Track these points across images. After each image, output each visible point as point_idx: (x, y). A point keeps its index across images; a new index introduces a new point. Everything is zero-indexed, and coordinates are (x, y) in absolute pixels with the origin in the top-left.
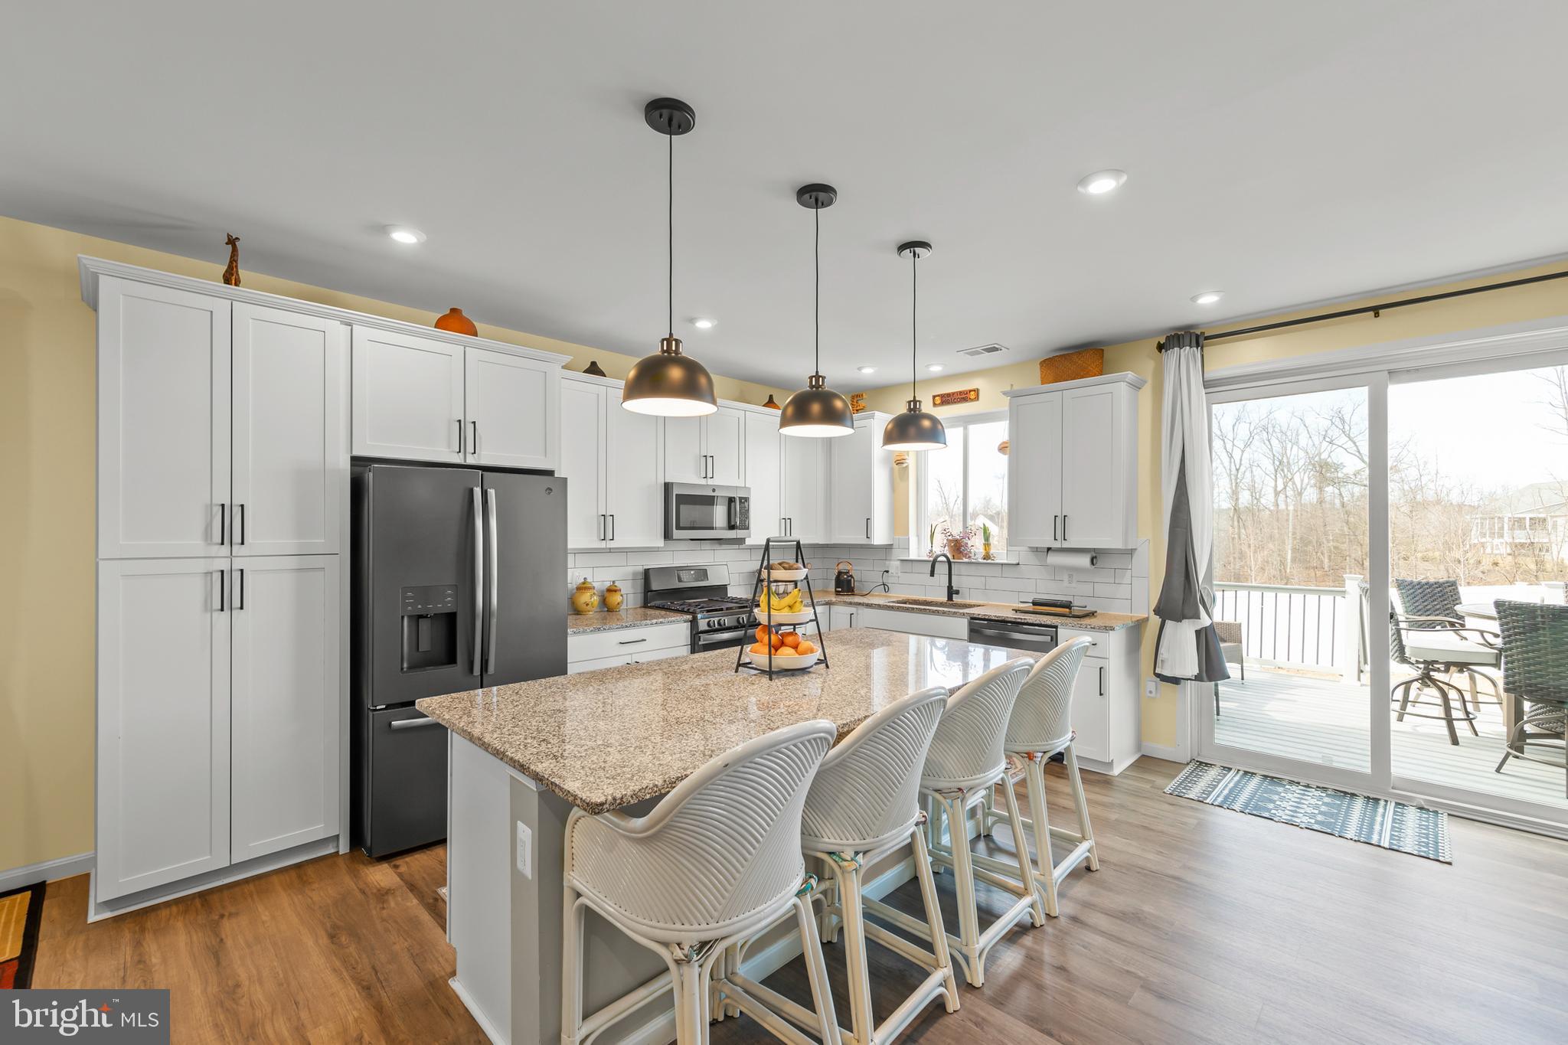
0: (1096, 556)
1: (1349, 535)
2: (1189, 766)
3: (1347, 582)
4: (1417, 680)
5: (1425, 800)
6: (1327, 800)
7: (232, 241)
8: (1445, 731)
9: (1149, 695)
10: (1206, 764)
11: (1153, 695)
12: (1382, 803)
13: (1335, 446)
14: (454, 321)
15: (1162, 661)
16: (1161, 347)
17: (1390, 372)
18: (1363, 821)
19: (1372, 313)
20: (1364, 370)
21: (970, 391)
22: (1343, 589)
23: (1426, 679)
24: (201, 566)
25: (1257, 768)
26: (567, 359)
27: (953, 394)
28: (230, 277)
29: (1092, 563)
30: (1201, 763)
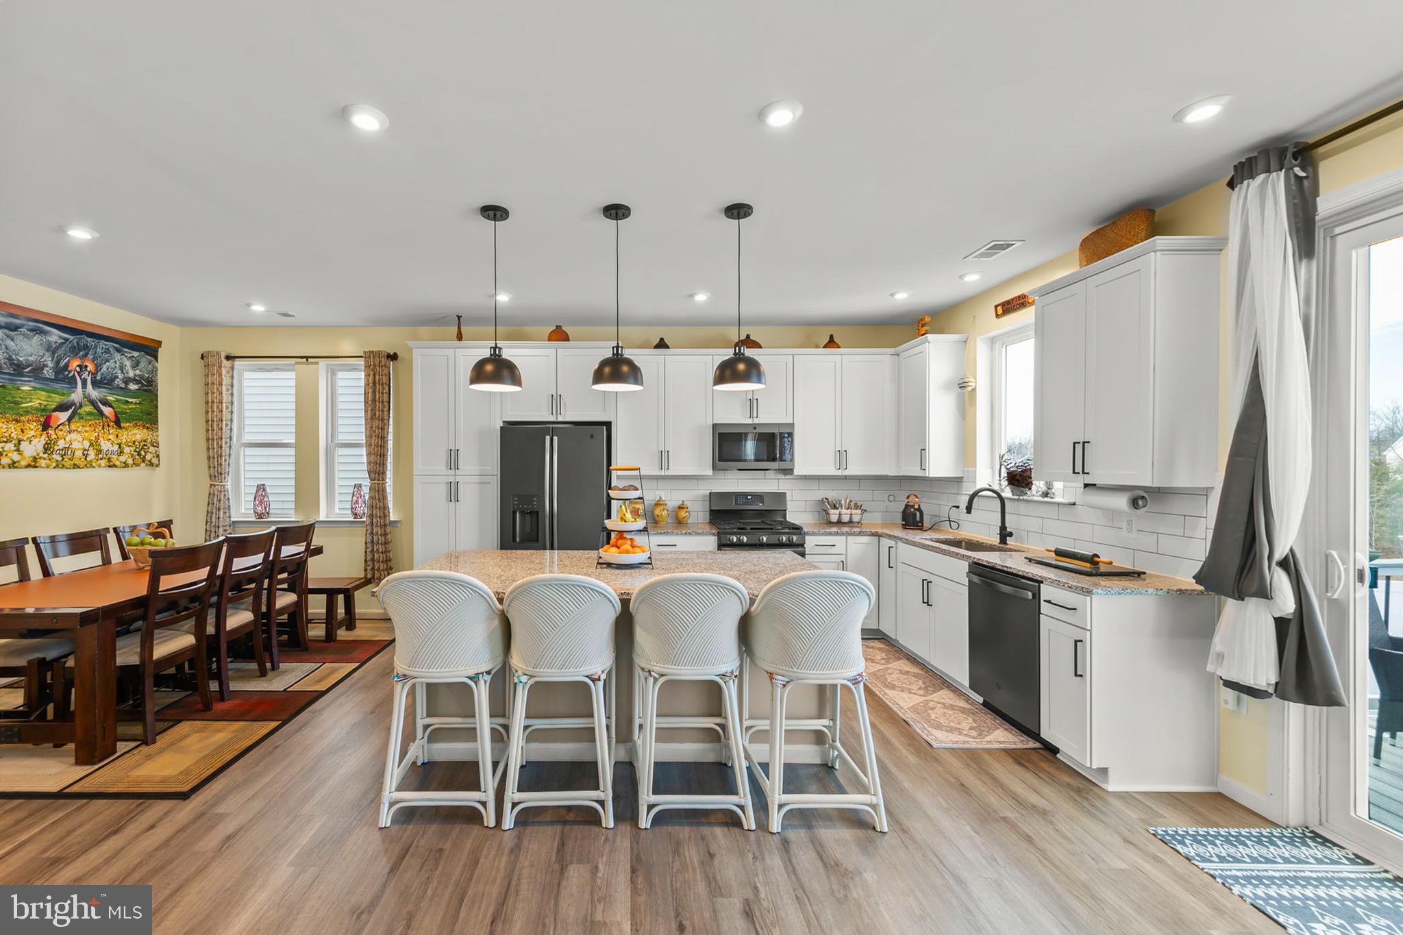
0: (1143, 496)
7: (459, 318)
10: (1326, 841)
14: (559, 335)
16: (1232, 184)
24: (443, 480)
27: (1013, 300)
28: (460, 336)
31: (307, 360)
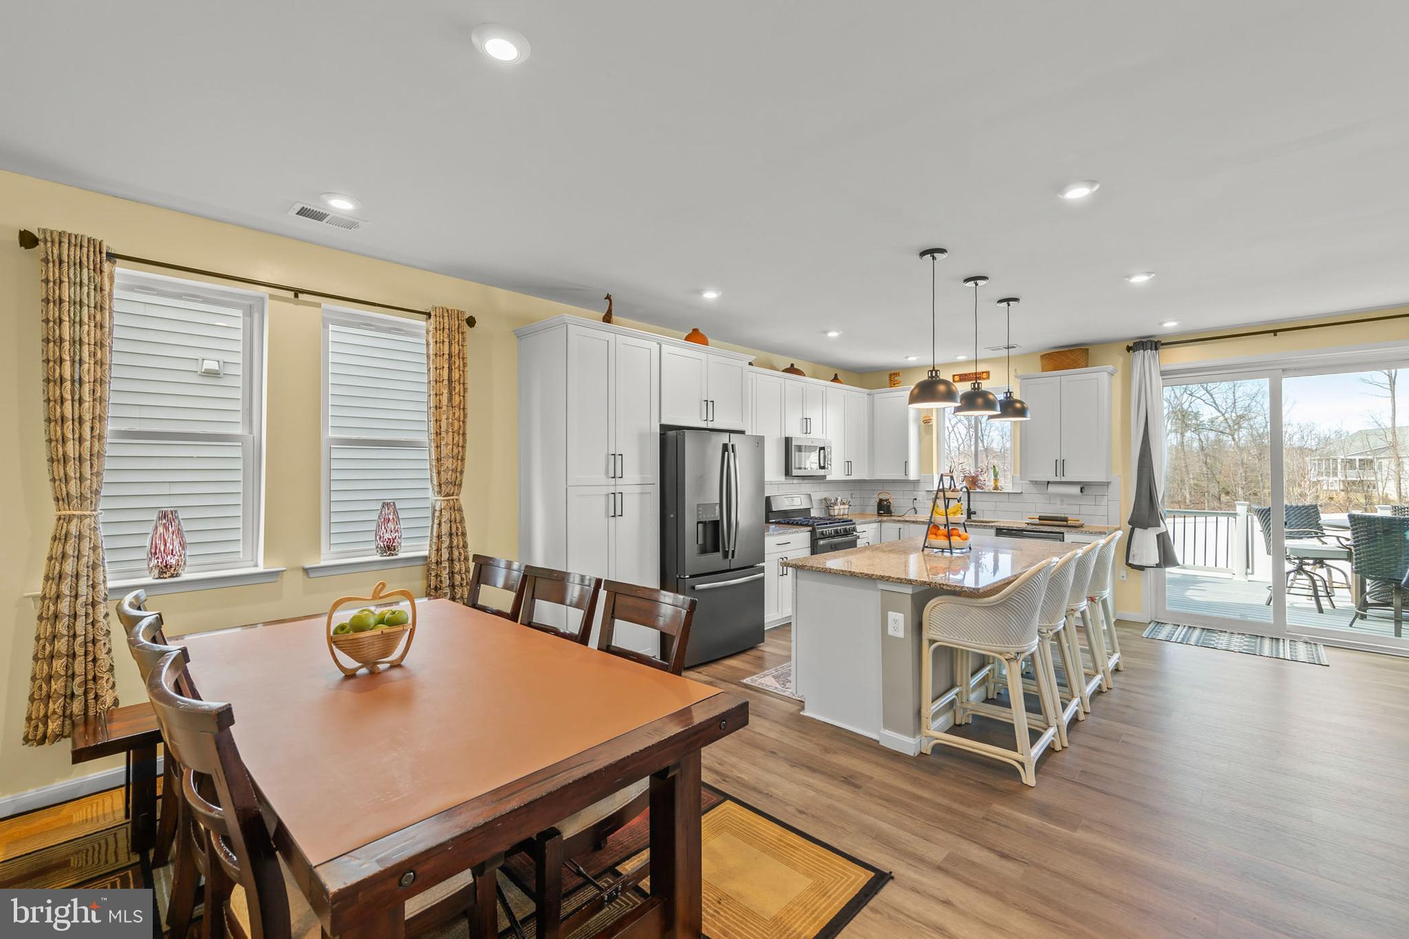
0: (1083, 487)
1: (1207, 474)
2: (1151, 625)
3: (1237, 506)
4: (1294, 571)
5: (1308, 637)
6: (1246, 639)
7: (608, 297)
8: (1315, 606)
9: (1122, 579)
10: (1162, 623)
11: (1125, 579)
12: (1281, 641)
13: (1194, 398)
14: (695, 336)
15: (1133, 556)
16: (1129, 349)
17: (1284, 370)
18: (1272, 649)
19: (1272, 334)
20: (1265, 368)
21: (983, 373)
22: (1234, 512)
23: (1300, 570)
24: (605, 490)
25: (1197, 624)
26: (752, 358)
27: (970, 374)
28: (607, 318)
29: (1081, 491)
30: (1158, 623)
31: (296, 296)
